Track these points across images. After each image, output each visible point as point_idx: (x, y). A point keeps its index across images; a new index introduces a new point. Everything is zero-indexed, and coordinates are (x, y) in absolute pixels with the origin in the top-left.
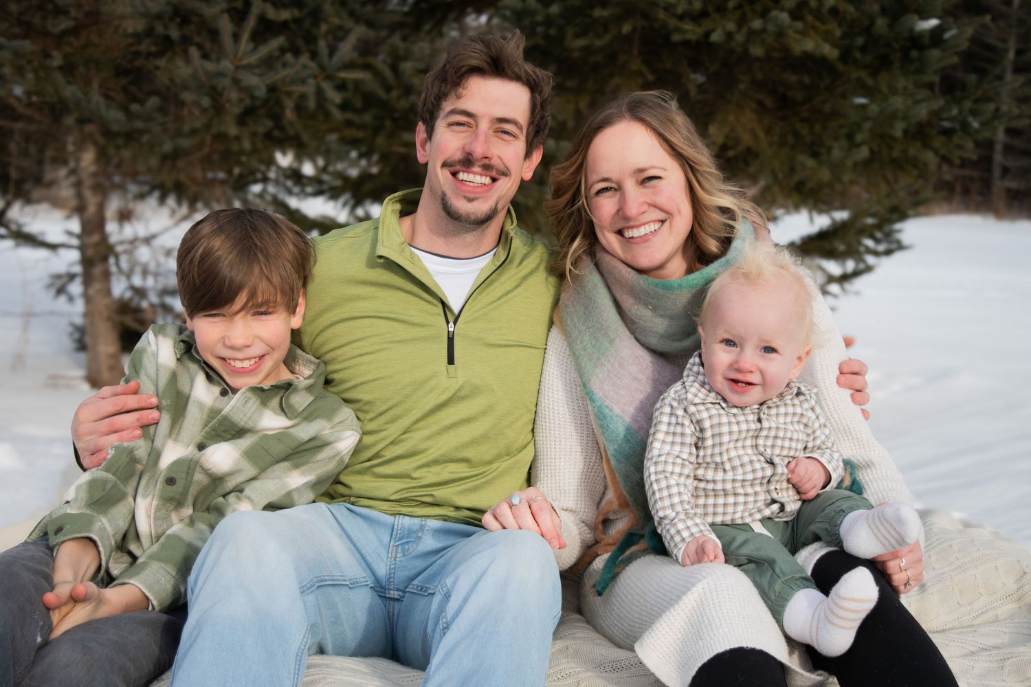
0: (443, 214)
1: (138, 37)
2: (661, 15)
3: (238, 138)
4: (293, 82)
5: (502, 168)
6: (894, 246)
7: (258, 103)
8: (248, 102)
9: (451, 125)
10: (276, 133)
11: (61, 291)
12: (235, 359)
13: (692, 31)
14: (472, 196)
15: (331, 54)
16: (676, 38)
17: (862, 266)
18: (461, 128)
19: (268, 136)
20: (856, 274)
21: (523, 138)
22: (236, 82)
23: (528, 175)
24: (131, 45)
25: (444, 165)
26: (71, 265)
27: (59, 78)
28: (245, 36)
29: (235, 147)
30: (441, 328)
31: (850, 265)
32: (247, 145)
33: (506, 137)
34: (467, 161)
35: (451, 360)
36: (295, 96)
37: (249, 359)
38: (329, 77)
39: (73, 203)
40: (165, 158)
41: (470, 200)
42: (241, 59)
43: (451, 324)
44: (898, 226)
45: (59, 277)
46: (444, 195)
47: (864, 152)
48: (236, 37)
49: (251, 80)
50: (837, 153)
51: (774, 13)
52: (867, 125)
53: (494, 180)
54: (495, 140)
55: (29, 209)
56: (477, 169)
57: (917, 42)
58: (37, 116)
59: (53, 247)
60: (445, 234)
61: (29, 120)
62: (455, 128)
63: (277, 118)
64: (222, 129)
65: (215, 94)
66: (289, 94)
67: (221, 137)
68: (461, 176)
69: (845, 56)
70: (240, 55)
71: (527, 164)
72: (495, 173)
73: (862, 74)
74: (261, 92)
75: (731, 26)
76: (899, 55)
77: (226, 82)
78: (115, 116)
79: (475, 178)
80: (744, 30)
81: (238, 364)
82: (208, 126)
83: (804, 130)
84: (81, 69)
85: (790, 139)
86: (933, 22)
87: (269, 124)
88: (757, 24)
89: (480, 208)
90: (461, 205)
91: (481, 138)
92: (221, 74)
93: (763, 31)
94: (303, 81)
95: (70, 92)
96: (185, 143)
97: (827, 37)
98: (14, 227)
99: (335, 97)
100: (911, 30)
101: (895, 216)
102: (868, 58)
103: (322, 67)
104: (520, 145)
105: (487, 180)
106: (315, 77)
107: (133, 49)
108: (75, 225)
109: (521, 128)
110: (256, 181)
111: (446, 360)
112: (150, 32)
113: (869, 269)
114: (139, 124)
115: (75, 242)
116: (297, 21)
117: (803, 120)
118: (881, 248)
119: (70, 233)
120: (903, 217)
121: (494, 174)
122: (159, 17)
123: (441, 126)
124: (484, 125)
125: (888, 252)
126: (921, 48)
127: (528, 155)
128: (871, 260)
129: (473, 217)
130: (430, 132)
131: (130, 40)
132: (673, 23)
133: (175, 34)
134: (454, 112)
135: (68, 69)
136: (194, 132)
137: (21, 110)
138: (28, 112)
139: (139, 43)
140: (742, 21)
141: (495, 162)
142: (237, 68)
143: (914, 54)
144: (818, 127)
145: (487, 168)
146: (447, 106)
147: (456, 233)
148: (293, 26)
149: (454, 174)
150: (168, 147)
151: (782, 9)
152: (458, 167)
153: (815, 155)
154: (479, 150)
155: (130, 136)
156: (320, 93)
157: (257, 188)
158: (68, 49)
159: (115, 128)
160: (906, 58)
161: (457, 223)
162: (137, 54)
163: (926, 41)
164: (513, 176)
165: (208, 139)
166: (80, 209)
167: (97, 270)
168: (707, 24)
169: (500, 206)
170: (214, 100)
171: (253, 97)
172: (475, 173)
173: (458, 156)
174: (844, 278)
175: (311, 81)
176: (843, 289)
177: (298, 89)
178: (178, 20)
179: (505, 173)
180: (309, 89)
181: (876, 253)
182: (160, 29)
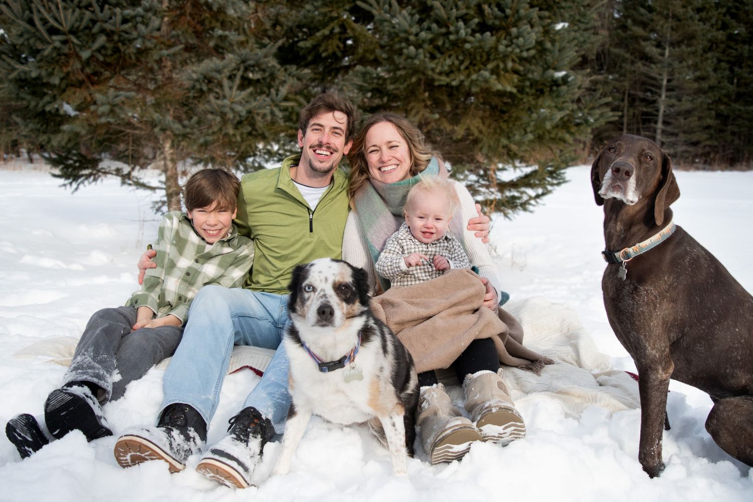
0: (309, 168)
1: (189, 90)
2: (430, 73)
3: (234, 135)
4: (259, 108)
5: (335, 148)
6: (561, 181)
7: (243, 119)
8: (238, 118)
9: (313, 130)
10: (254, 133)
11: (158, 210)
12: (210, 230)
13: (444, 80)
14: (322, 160)
15: (277, 95)
16: (437, 84)
17: (545, 191)
18: (318, 131)
19: (250, 134)
20: (543, 194)
21: (344, 136)
22: (232, 110)
23: (346, 153)
24: (186, 93)
25: (311, 147)
26: (162, 197)
27: (151, 110)
28: (235, 88)
29: (233, 140)
30: (307, 217)
31: (540, 191)
32: (239, 138)
33: (336, 135)
34: (320, 145)
35: (311, 231)
36: (261, 115)
37: (216, 230)
38: (276, 106)
39: (163, 168)
40: (201, 145)
41: (321, 162)
42: (234, 99)
43: (311, 215)
44: (563, 171)
45: (157, 203)
46: (310, 160)
47: (530, 136)
48: (231, 88)
49: (239, 108)
50: (517, 137)
51: (482, 72)
52: (532, 124)
53: (332, 153)
54: (332, 136)
55: (143, 172)
56: (324, 148)
57: (555, 83)
58: (144, 127)
59: (153, 189)
60: (309, 177)
61: (141, 129)
62: (315, 131)
63: (253, 125)
64: (227, 131)
65: (223, 115)
66: (258, 114)
67: (226, 135)
68: (318, 152)
69: (521, 90)
70: (233, 96)
71: (346, 147)
72: (333, 151)
73: (531, 98)
74: (244, 113)
75: (462, 77)
76: (548, 89)
77: (227, 110)
78: (177, 126)
79: (324, 152)
80: (469, 80)
81: (211, 232)
82: (220, 130)
83: (504, 126)
84: (164, 105)
85: (498, 131)
86: (563, 73)
87: (250, 129)
88: (474, 77)
89: (325, 166)
90: (317, 165)
91: (326, 135)
92: (223, 106)
93: (477, 80)
94: (265, 107)
95: (156, 116)
96: (210, 138)
97: (510, 82)
98: (135, 180)
99: (280, 114)
100: (552, 77)
101: (563, 166)
102: (533, 91)
103: (273, 101)
104: (342, 139)
105: (328, 153)
106: (270, 106)
107: (187, 95)
108: (163, 178)
109: (343, 131)
110: (250, 156)
111: (309, 230)
112: (194, 87)
113: (549, 192)
114: (188, 130)
115: (164, 186)
116: (264, 79)
117: (505, 121)
118: (555, 182)
119: (160, 182)
120: (567, 166)
121: (331, 151)
122: (197, 80)
123: (309, 130)
124: (327, 130)
125: (559, 184)
126: (558, 85)
127: (346, 143)
128: (549, 188)
129: (322, 170)
130: (304, 133)
131: (186, 91)
132: (436, 77)
133: (205, 88)
134: (314, 124)
135: (157, 105)
136: (214, 133)
137: (137, 125)
138: (140, 125)
139: (189, 92)
140: (469, 76)
141: (332, 146)
142: (232, 103)
143: (555, 88)
144: (511, 125)
145: (328, 148)
146: (312, 122)
147: (315, 177)
148: (262, 81)
149: (314, 151)
150: (202, 140)
151: (486, 70)
152: (316, 148)
153: (509, 138)
154: (325, 140)
155: (185, 136)
156: (272, 113)
157: (251, 159)
158: (158, 96)
159: (177, 132)
160: (551, 91)
161: (315, 172)
162: (188, 97)
163: (560, 82)
164: (340, 152)
165: (221, 137)
166: (165, 171)
167: (174, 200)
168: (452, 76)
169: (334, 166)
170: (222, 118)
171: (240, 116)
172: (323, 150)
173: (317, 143)
174: (538, 196)
175: (268, 108)
176: (537, 202)
177: (262, 111)
178: (206, 81)
179: (336, 151)
180: (267, 111)
181: (552, 185)
182: (198, 86)
